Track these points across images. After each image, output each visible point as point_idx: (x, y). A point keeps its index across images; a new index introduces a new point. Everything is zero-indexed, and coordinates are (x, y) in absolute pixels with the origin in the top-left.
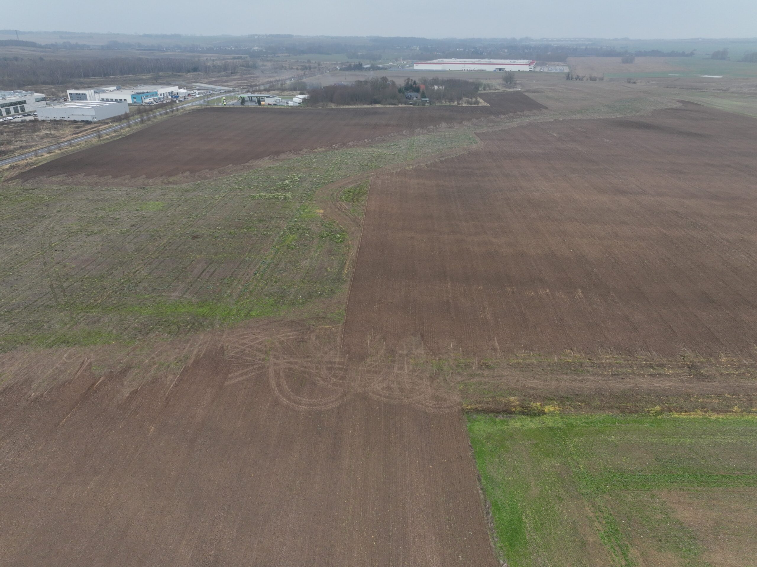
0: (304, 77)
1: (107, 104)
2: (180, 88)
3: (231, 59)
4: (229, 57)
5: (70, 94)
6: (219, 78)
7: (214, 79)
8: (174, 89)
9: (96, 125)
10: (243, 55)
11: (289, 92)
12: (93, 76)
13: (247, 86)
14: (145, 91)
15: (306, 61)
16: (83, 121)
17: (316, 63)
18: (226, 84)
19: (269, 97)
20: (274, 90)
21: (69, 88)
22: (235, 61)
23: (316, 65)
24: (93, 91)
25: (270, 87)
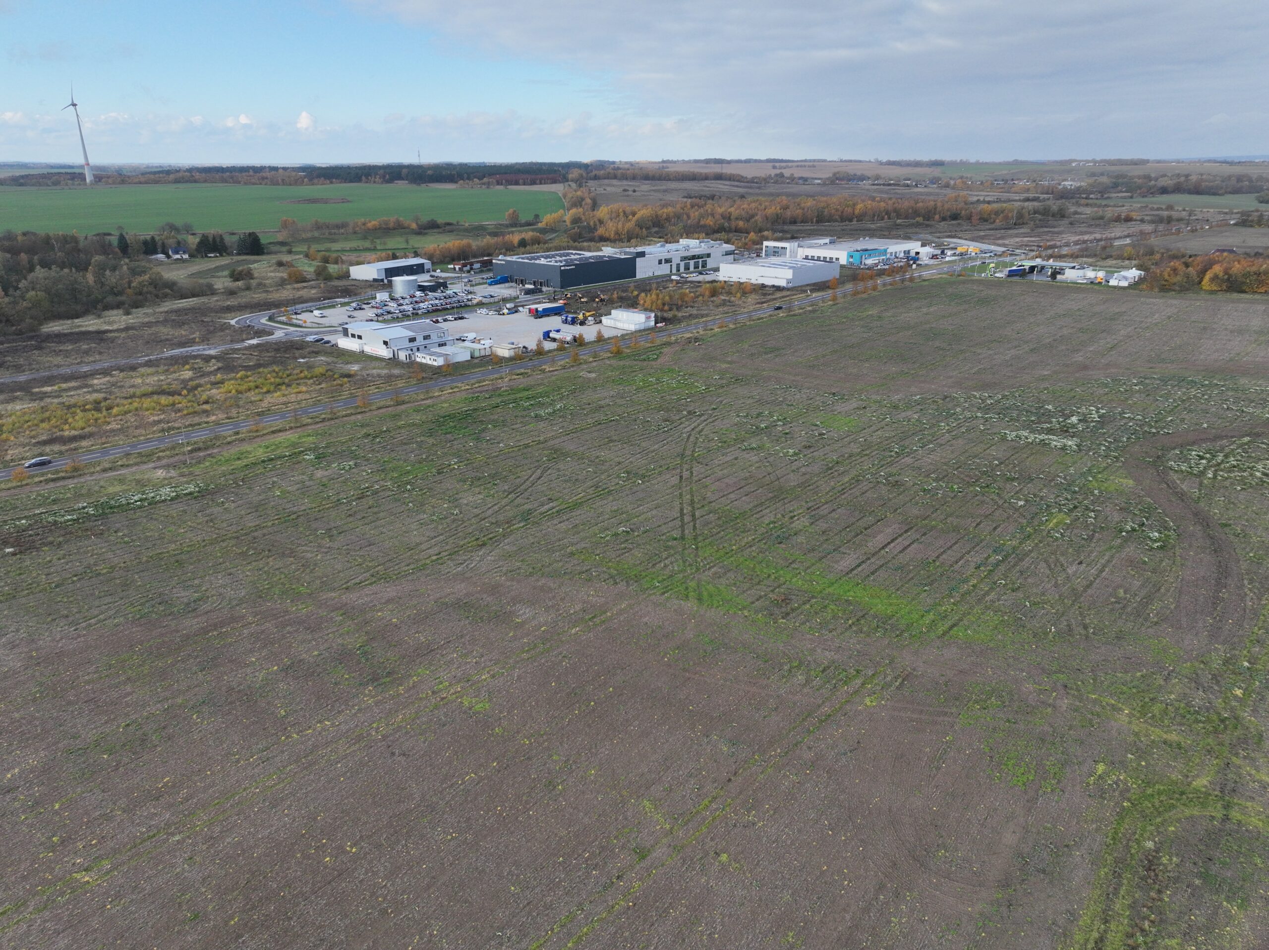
0: (1153, 236)
1: (811, 263)
2: (923, 245)
3: (1020, 200)
4: (1017, 198)
5: (767, 247)
6: (992, 232)
7: (982, 233)
8: (914, 246)
9: (788, 293)
10: (1042, 194)
11: (1114, 262)
12: (802, 222)
13: (1038, 246)
14: (869, 248)
15: (1164, 207)
16: (773, 286)
17: (1184, 210)
18: (1000, 242)
19: (1073, 268)
20: (1087, 256)
21: (767, 239)
22: (1026, 204)
23: (1184, 214)
24: (796, 244)
25: (1081, 250)
